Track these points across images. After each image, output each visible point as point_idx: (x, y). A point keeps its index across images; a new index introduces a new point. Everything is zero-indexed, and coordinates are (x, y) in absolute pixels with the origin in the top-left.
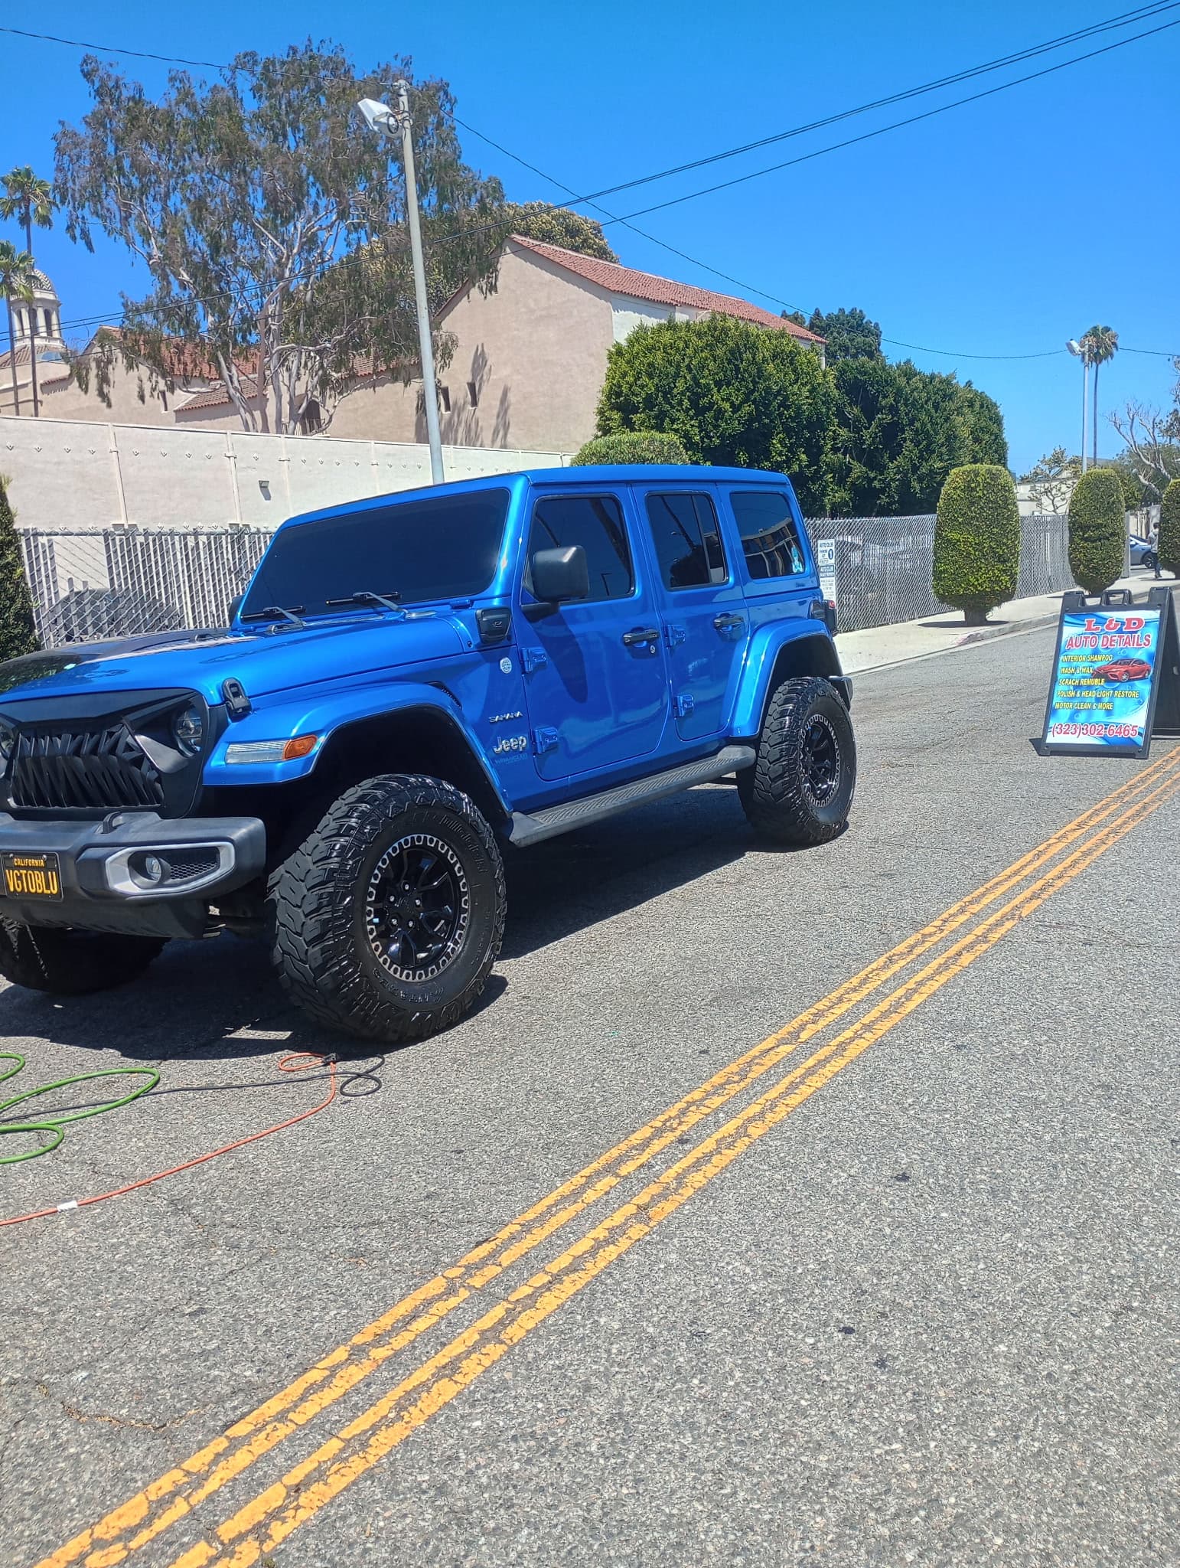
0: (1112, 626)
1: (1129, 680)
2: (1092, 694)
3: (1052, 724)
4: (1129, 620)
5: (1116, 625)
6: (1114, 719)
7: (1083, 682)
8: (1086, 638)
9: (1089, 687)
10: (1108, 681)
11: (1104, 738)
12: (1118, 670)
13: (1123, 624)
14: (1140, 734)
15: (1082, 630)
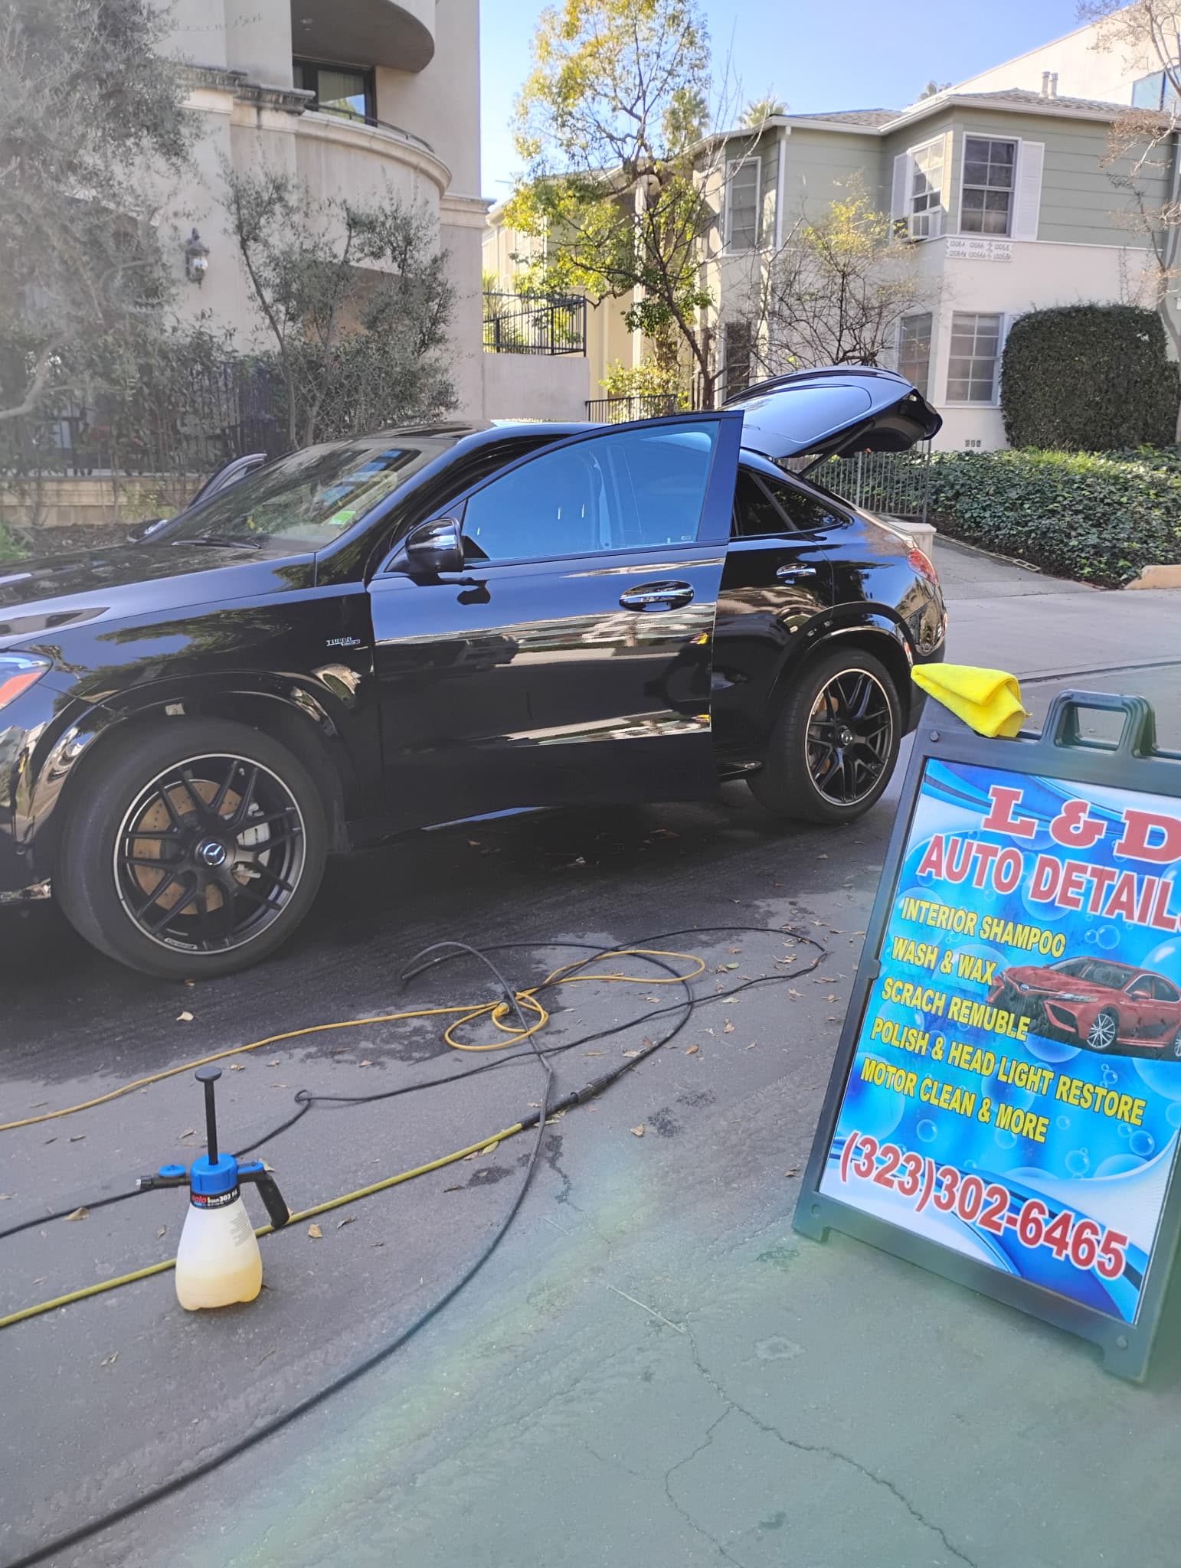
0: (1076, 829)
1: (1115, 1049)
2: (982, 1062)
3: (844, 1132)
4: (1140, 820)
5: (1091, 829)
6: (1046, 1185)
7: (962, 1011)
8: (987, 852)
9: (978, 1036)
10: (1043, 1031)
11: (1005, 1244)
12: (1083, 998)
13: (1116, 827)
14: (1131, 1274)
15: (977, 820)
